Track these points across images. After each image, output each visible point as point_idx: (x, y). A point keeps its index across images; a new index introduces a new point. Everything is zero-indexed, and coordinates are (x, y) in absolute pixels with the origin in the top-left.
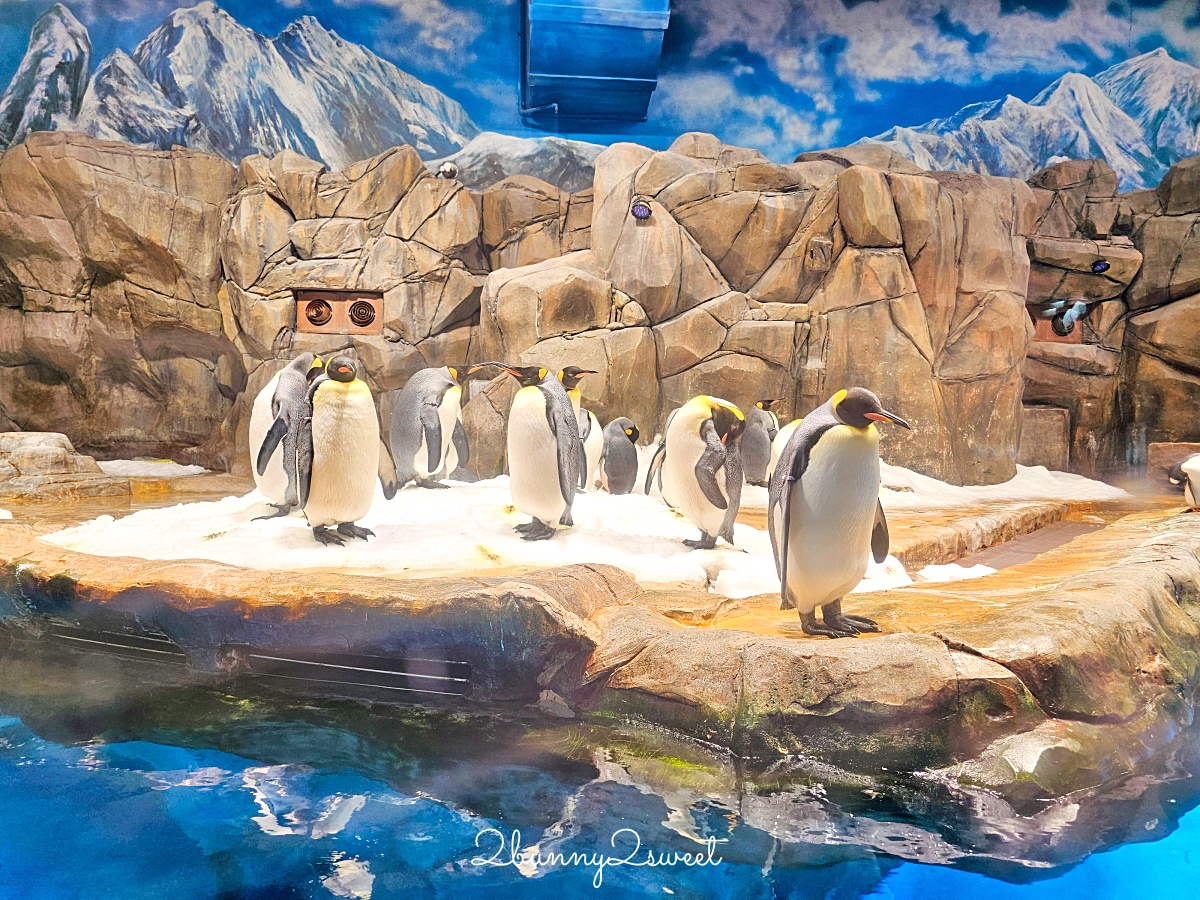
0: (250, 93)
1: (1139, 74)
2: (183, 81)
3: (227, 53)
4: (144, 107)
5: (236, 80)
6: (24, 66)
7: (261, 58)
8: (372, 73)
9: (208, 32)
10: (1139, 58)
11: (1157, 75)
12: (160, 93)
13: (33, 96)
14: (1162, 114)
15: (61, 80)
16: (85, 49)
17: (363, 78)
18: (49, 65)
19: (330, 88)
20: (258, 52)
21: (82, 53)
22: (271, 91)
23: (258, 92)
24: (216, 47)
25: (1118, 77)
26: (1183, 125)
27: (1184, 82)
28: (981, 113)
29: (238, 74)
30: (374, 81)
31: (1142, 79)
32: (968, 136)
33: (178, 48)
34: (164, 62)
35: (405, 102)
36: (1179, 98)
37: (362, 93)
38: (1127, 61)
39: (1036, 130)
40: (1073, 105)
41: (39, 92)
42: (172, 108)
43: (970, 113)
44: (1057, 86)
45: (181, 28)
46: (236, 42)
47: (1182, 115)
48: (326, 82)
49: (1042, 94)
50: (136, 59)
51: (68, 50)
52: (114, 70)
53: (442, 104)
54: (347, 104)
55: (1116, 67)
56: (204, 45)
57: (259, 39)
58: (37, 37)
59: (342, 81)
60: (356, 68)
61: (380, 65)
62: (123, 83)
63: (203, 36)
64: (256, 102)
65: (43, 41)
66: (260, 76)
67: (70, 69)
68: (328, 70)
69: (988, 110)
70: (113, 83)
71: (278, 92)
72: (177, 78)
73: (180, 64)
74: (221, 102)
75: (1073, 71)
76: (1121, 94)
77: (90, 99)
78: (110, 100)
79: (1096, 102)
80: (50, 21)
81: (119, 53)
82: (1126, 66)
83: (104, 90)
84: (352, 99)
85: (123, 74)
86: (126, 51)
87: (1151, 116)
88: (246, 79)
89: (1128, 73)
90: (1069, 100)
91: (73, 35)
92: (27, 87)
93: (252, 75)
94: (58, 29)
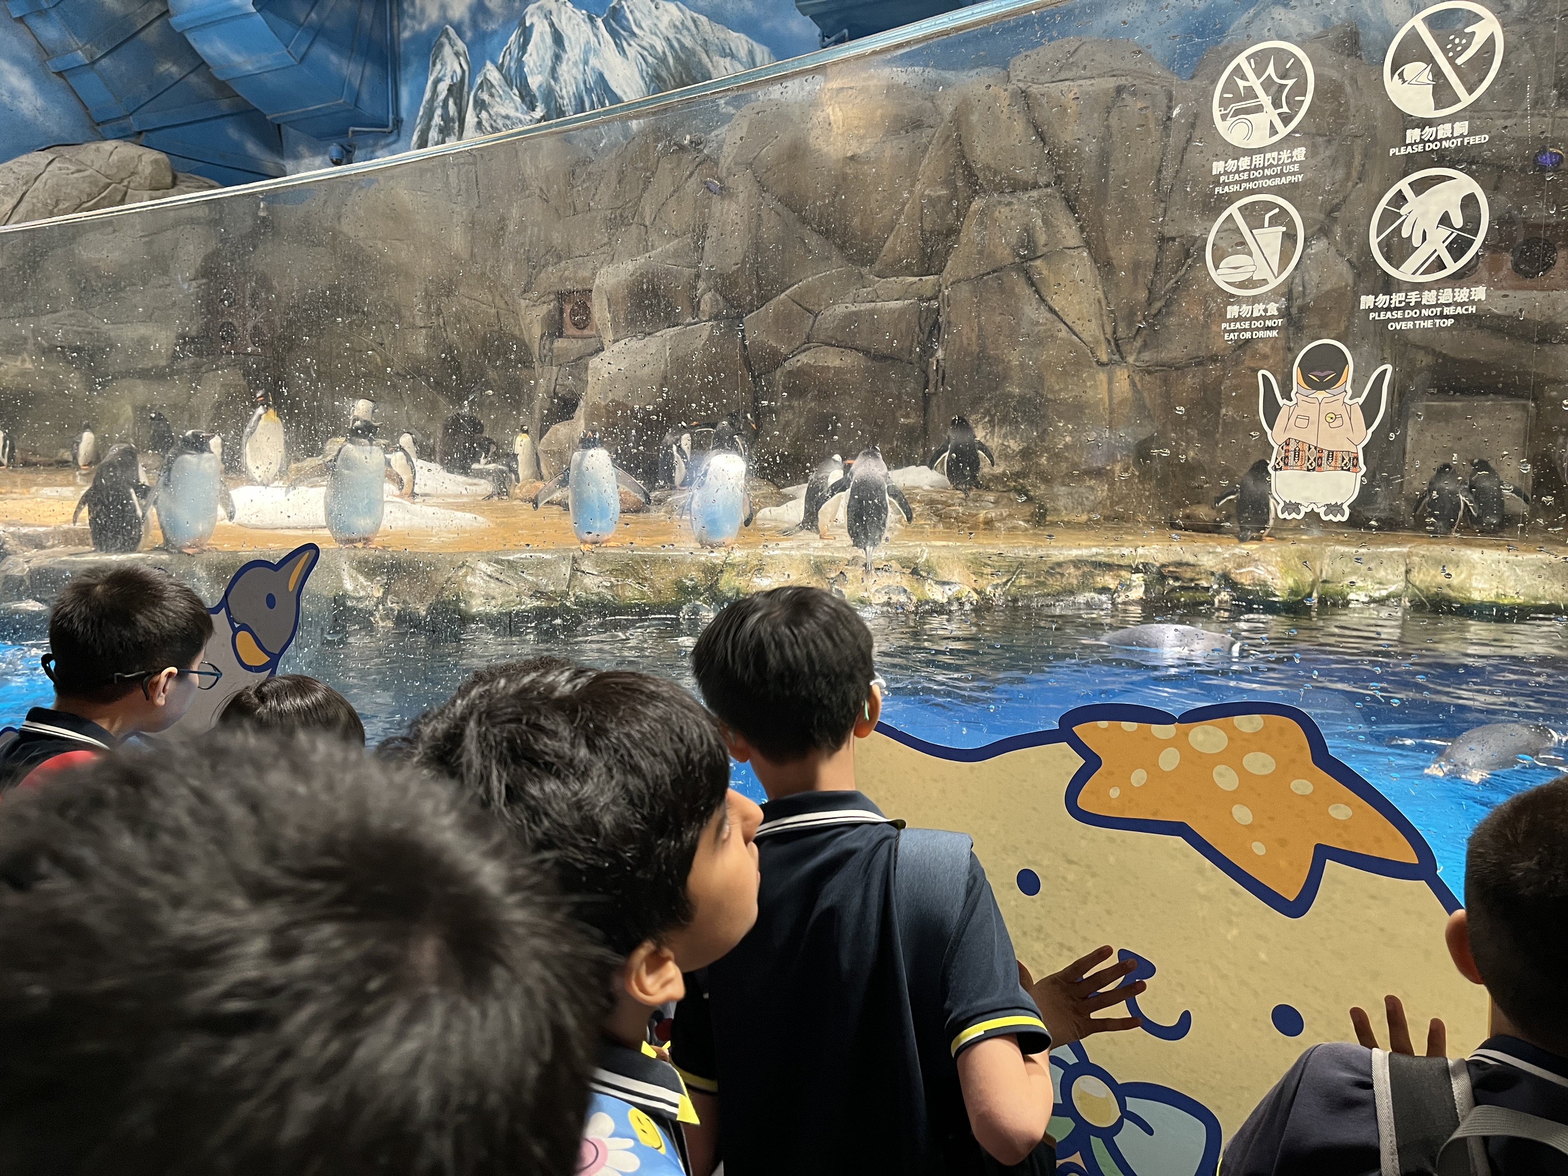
0: (585, 83)
2: (535, 82)
3: (566, 44)
4: (507, 117)
5: (574, 71)
6: (427, 95)
7: (593, 39)
8: (685, 32)
9: (552, 25)
12: (518, 99)
13: (433, 123)
15: (451, 102)
16: (465, 67)
17: (678, 40)
18: (443, 88)
19: (650, 59)
20: (591, 35)
21: (463, 71)
22: (601, 75)
23: (591, 81)
24: (558, 39)
29: (575, 64)
30: (688, 42)
33: (530, 48)
34: (520, 63)
35: (716, 58)
37: (677, 58)
41: (437, 120)
42: (527, 113)
45: (532, 25)
46: (573, 29)
48: (646, 53)
50: (500, 68)
51: (455, 72)
52: (486, 84)
53: (751, 53)
54: (664, 74)
56: (549, 40)
57: (591, 20)
58: (434, 64)
59: (660, 50)
60: (673, 31)
61: (694, 21)
62: (492, 95)
63: (548, 29)
64: (589, 91)
65: (438, 66)
66: (593, 61)
67: (456, 91)
68: (648, 39)
70: (485, 96)
71: (606, 76)
72: (530, 80)
73: (531, 64)
74: (562, 98)
77: (470, 118)
78: (484, 115)
80: (442, 45)
81: (489, 65)
83: (481, 105)
84: (668, 68)
85: (492, 86)
86: (494, 62)
88: (581, 67)
91: (457, 54)
92: (429, 115)
93: (586, 63)
94: (447, 50)
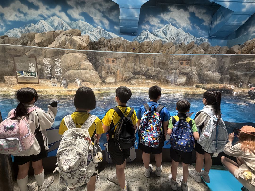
1: (52, 20)
10: (52, 17)
11: (55, 20)
14: (57, 27)
25: (49, 21)
26: (60, 29)
27: (60, 21)
28: (28, 26)
31: (53, 21)
32: (26, 30)
36: (59, 24)
38: (50, 18)
39: (37, 29)
40: (42, 25)
43: (26, 26)
44: (39, 22)
47: (60, 27)
49: (37, 23)
55: (48, 19)
69: (29, 26)
75: (42, 19)
76: (50, 23)
79: (46, 25)
82: (50, 19)
87: (55, 27)
89: (50, 20)
90: (42, 24)
